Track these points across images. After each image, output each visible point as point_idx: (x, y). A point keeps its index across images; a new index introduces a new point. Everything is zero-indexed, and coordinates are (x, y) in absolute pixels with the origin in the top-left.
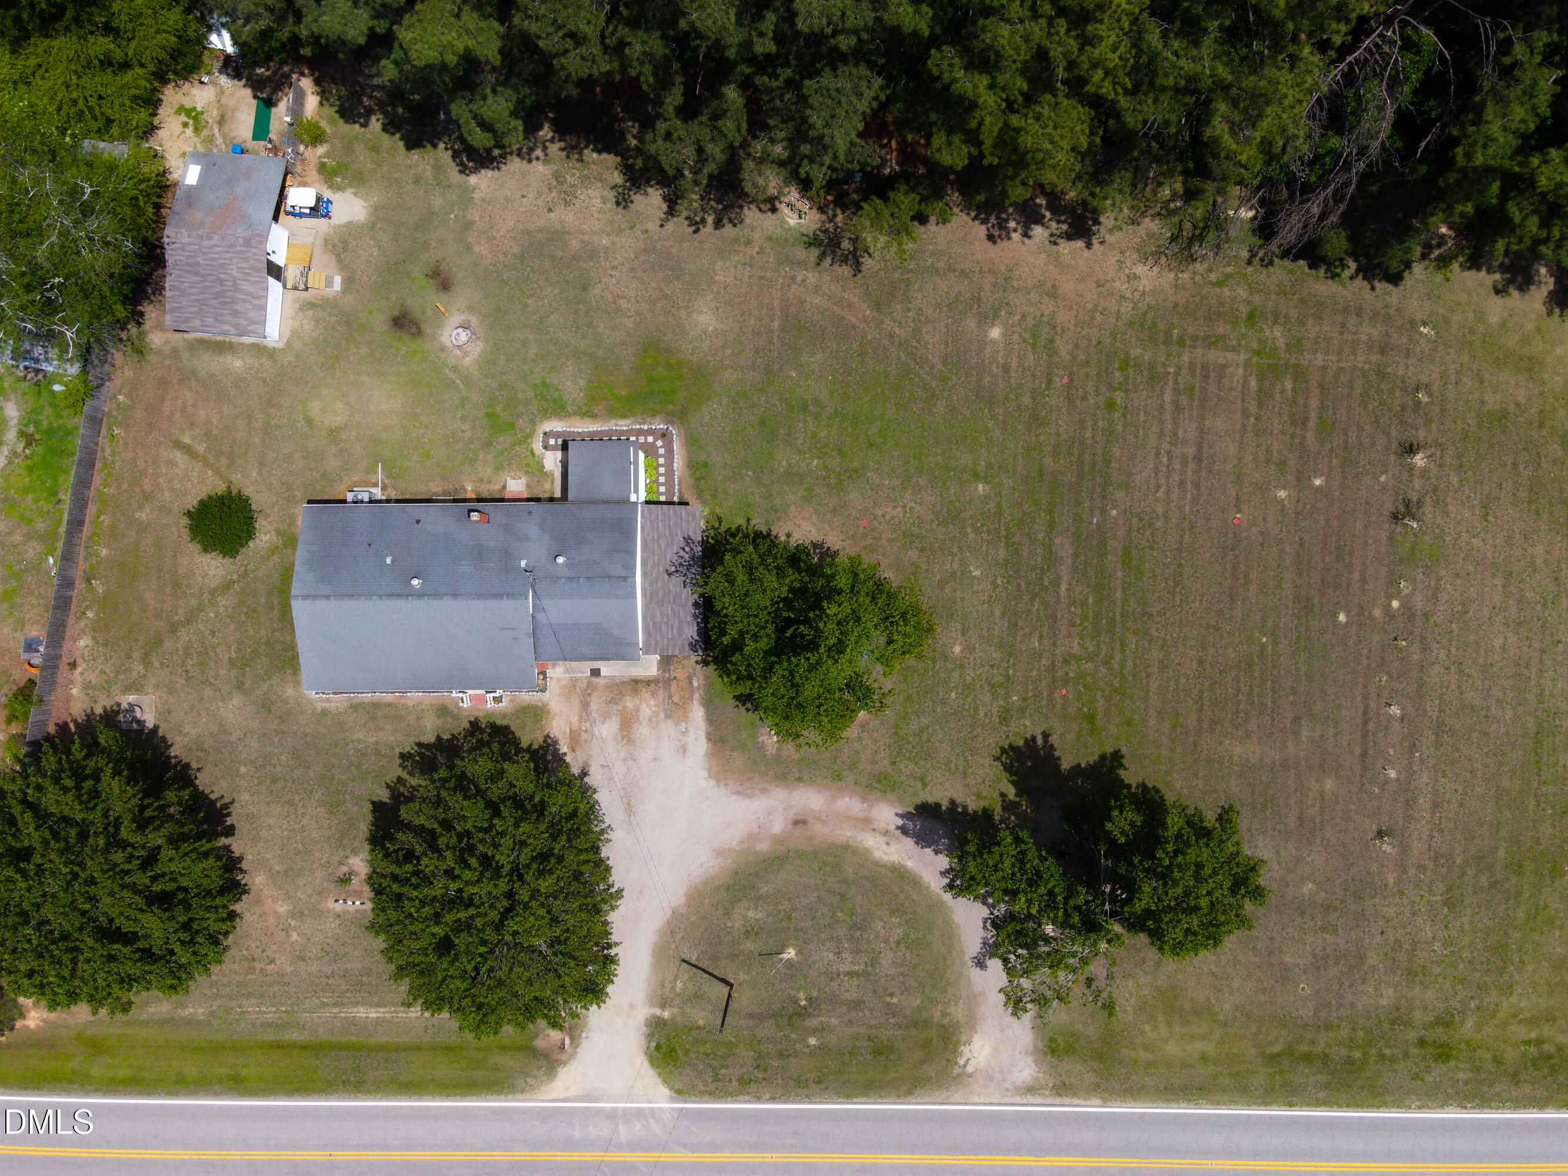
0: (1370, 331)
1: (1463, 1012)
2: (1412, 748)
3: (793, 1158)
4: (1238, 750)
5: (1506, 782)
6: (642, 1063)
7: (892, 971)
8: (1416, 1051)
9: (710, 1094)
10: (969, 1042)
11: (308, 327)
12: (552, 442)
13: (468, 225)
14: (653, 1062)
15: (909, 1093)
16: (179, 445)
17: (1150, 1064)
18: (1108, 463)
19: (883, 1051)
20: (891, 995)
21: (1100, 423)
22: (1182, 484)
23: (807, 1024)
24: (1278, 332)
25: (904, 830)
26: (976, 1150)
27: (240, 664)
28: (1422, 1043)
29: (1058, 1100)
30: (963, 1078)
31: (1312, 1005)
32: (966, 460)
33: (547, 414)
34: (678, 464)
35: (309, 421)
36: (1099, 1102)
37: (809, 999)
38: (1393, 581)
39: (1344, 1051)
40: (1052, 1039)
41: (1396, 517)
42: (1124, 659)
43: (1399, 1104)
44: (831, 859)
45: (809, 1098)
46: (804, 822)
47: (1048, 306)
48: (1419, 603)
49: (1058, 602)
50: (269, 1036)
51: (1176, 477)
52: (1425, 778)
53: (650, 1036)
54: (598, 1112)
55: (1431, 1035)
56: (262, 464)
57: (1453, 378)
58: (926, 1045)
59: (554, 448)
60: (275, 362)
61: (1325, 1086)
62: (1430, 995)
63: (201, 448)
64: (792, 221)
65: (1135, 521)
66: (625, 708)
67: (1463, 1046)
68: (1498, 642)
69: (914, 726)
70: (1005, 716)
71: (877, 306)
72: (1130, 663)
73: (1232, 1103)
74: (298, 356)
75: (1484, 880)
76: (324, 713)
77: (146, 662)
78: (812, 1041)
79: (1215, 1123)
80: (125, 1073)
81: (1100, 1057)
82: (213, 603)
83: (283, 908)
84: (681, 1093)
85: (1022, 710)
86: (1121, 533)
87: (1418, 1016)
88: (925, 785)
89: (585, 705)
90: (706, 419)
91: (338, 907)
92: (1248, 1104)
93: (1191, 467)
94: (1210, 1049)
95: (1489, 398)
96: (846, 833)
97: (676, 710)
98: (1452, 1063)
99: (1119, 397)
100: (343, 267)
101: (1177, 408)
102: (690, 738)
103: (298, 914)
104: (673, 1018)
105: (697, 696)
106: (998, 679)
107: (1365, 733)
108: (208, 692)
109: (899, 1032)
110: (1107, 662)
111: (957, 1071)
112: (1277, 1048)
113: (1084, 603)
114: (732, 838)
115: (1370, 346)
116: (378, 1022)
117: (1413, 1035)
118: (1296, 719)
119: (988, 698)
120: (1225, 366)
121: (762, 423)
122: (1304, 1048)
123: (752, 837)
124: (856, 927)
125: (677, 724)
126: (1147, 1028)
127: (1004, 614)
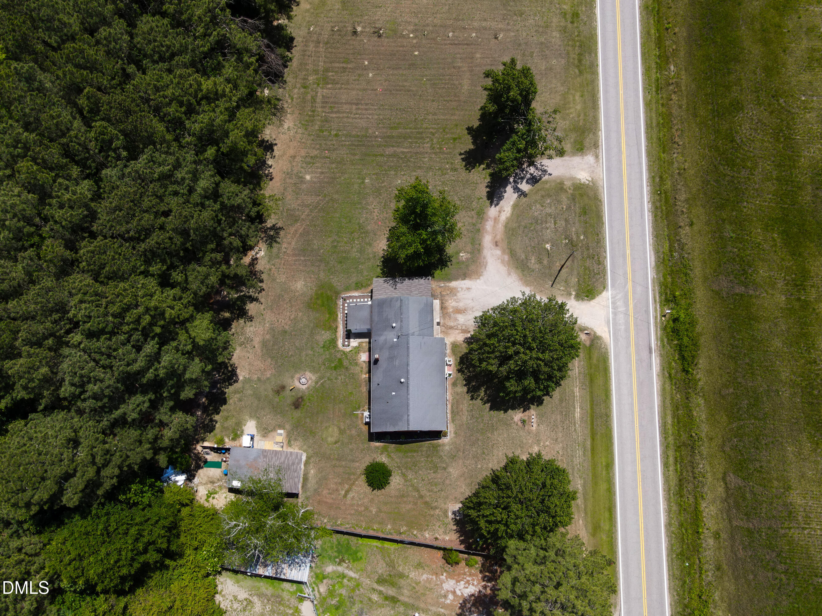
1: (560, 9)
2: (464, 28)
3: (628, 244)
4: (466, 87)
6: (594, 302)
7: (553, 208)
8: (576, 24)
9: (604, 276)
10: (580, 180)
11: (298, 443)
12: (346, 343)
13: (259, 379)
14: (593, 298)
15: (600, 201)
16: (345, 496)
17: (585, 115)
18: (358, 136)
19: (584, 212)
20: (563, 208)
21: (343, 139)
23: (575, 240)
24: (311, 78)
25: (497, 204)
26: (621, 176)
28: (572, 22)
29: (600, 147)
30: (593, 182)
31: (560, 60)
32: (356, 186)
33: (335, 346)
34: (356, 294)
35: (336, 442)
36: (600, 132)
37: (565, 239)
38: (403, 36)
39: (577, 48)
40: (577, 150)
41: (379, 36)
42: (433, 128)
43: (595, 29)
44: (510, 232)
45: (604, 238)
46: (496, 242)
47: (298, 159)
48: (411, 28)
49: (411, 152)
50: (589, 453)
51: (364, 112)
52: (476, 24)
53: (583, 300)
54: (614, 320)
55: (569, 20)
56: (353, 461)
57: (330, 19)
58: (581, 195)
59: (349, 342)
60: (312, 456)
61: (590, 53)
62: (555, 20)
63: (347, 486)
64: (262, 252)
65: (380, 126)
66: (452, 312)
67: (573, 9)
70: (454, 169)
71: (296, 221)
72: (433, 126)
73: (598, 86)
74: (309, 447)
76: (455, 433)
77: (435, 508)
78: (582, 237)
79: (606, 92)
81: (583, 132)
82: (410, 480)
84: (605, 288)
85: (452, 163)
86: (385, 130)
87: (562, 24)
88: (481, 198)
89: (451, 328)
90: (339, 284)
91: (535, 425)
92: (598, 80)
93: (360, 107)
94: (578, 94)
96: (500, 227)
97: (453, 292)
98: (580, 12)
99: (334, 133)
100: (274, 429)
101: (338, 112)
102: (464, 287)
103: (538, 442)
104: (575, 291)
105: (447, 284)
106: (440, 172)
107: (460, 44)
108: (447, 482)
109: (577, 205)
110: (433, 135)
111: (591, 184)
112: (577, 71)
114: (503, 269)
115: (317, 47)
116: (581, 408)
117: (570, 25)
118: (454, 67)
119: (447, 176)
120: (323, 96)
121: (341, 262)
122: (576, 62)
123: (503, 262)
124: (536, 223)
125: (459, 292)
126: (571, 116)
127: (415, 171)
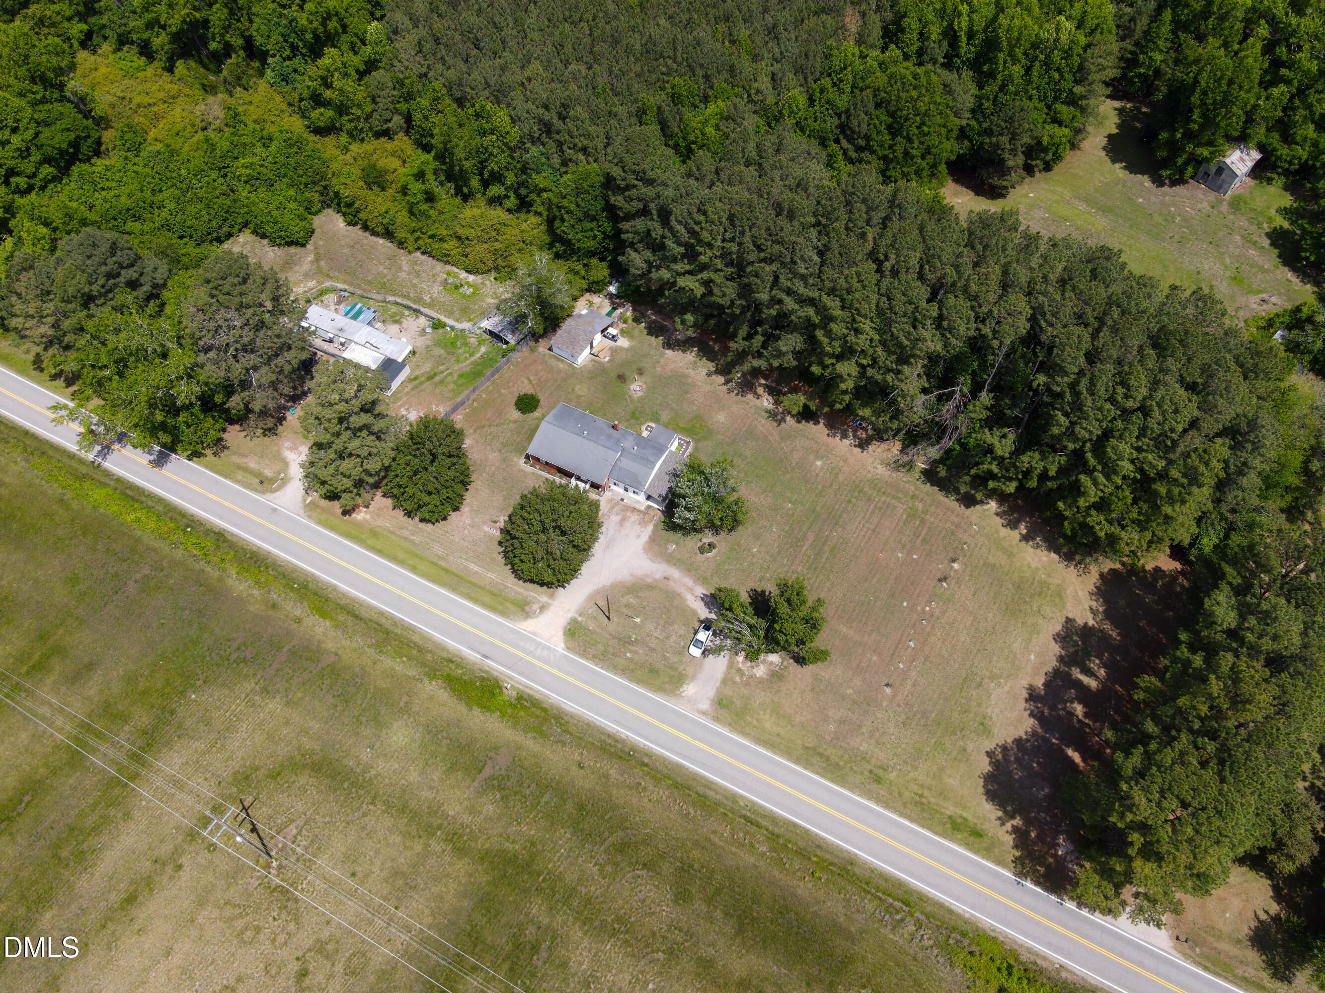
0: (953, 518)
1: (893, 768)
2: (913, 660)
3: (597, 693)
4: (845, 630)
5: (945, 690)
6: (561, 633)
8: (866, 773)
9: (580, 655)
10: (688, 684)
11: (590, 366)
12: (649, 429)
13: (658, 362)
14: (565, 633)
15: (655, 691)
16: (528, 379)
17: (756, 727)
18: (840, 518)
19: (653, 671)
21: (843, 505)
22: (864, 536)
23: (630, 647)
24: (920, 505)
25: (702, 599)
26: (670, 725)
27: (505, 445)
28: (871, 771)
29: (712, 722)
30: (679, 696)
31: (832, 735)
32: (789, 495)
33: (651, 420)
34: (687, 453)
35: (573, 390)
36: (728, 730)
37: (636, 639)
38: (929, 601)
39: (837, 759)
40: (721, 699)
41: (940, 580)
44: (671, 596)
45: (616, 674)
46: (668, 579)
47: (841, 464)
48: (937, 612)
49: (800, 552)
50: (435, 560)
51: (863, 533)
52: (914, 674)
53: (569, 624)
54: (534, 640)
55: (875, 770)
56: (550, 394)
57: (979, 546)
58: (671, 677)
60: (574, 370)
61: (823, 769)
62: (882, 755)
63: (534, 381)
64: (766, 404)
65: (841, 540)
66: (626, 515)
67: (888, 781)
68: (963, 639)
69: (726, 567)
70: (760, 580)
71: (782, 439)
73: (782, 756)
74: (582, 372)
75: (922, 722)
77: (475, 431)
78: (628, 655)
79: (771, 760)
80: (378, 547)
81: (737, 715)
82: (508, 424)
83: (468, 521)
84: (568, 648)
86: (834, 541)
87: (873, 761)
89: (613, 508)
90: (705, 445)
91: (487, 529)
92: (788, 760)
93: (870, 532)
94: (783, 732)
95: (990, 557)
96: (681, 590)
97: (643, 523)
98: (880, 786)
99: (854, 500)
100: (612, 356)
101: (873, 512)
102: (643, 534)
103: (472, 526)
104: (581, 621)
105: (653, 523)
107: (897, 647)
108: (489, 448)
109: (663, 667)
111: (678, 692)
112: (810, 745)
113: (809, 557)
114: (639, 573)
115: (953, 523)
116: (476, 573)
117: (869, 767)
118: (872, 630)
119: (758, 571)
120: (896, 507)
122: (821, 750)
123: (646, 575)
124: (667, 622)
125: (641, 528)
126: (761, 713)
127: (778, 547)
